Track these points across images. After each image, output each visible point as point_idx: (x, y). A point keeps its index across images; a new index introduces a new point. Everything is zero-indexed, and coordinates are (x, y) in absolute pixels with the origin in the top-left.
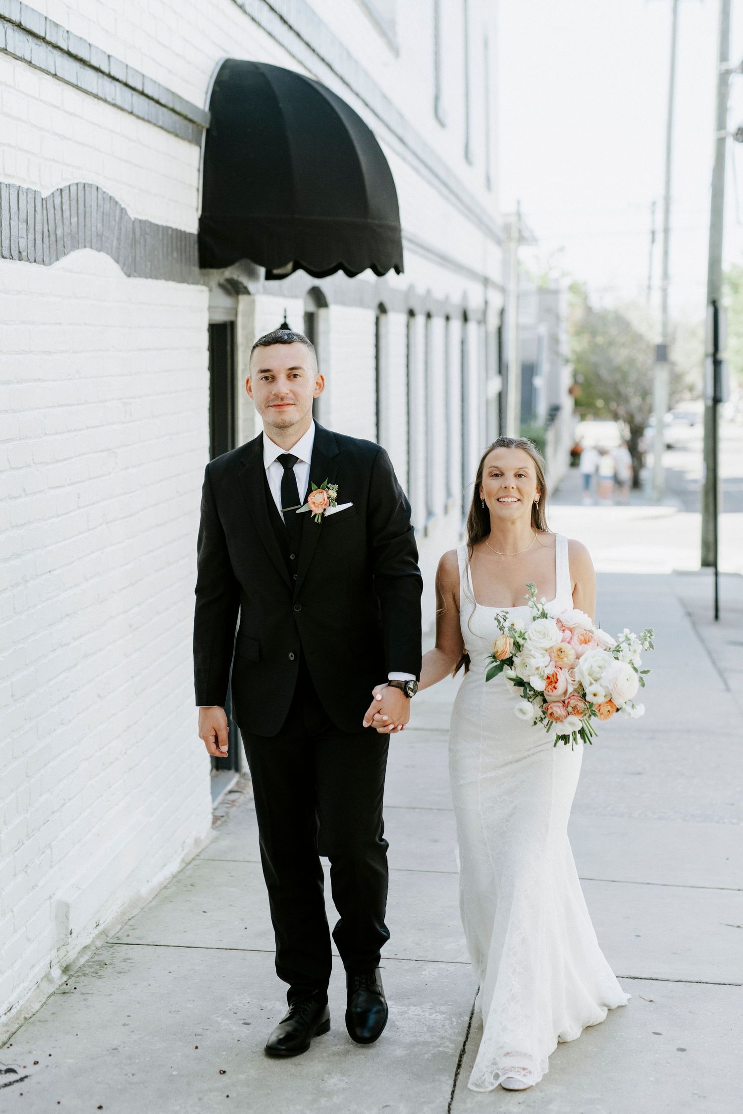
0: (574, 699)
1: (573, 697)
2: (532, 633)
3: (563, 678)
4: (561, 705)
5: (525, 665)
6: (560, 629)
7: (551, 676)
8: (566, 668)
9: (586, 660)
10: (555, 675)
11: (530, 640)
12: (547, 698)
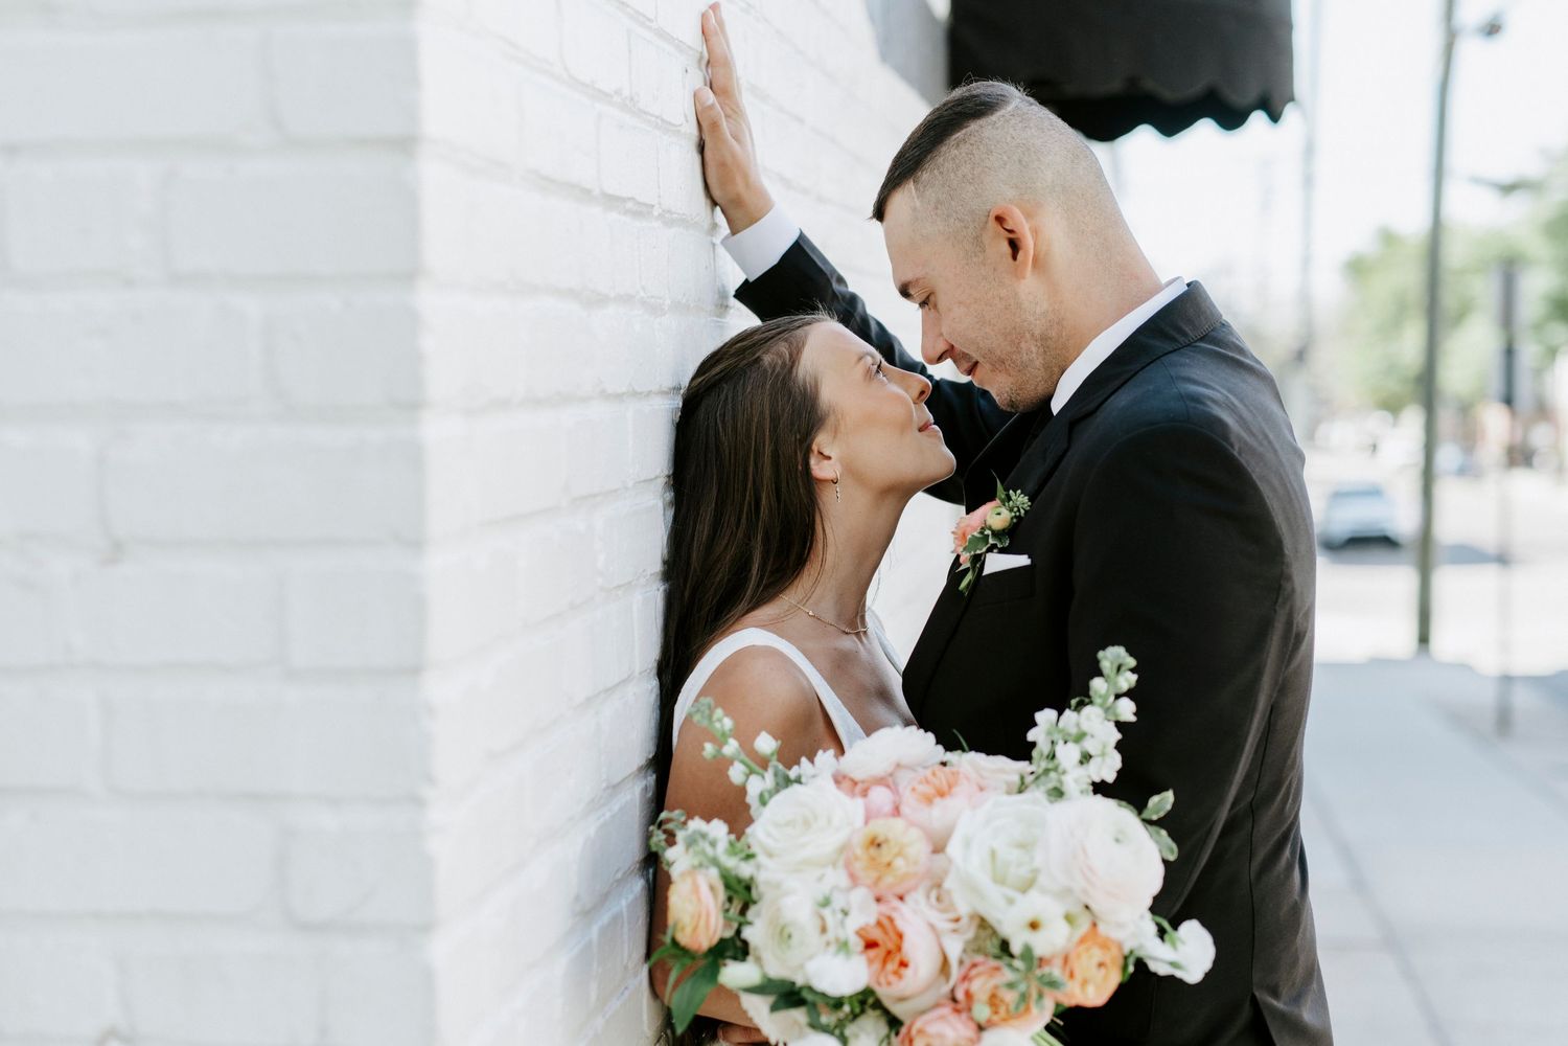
0: (979, 975)
1: (974, 972)
2: (769, 835)
3: (918, 925)
4: (946, 1010)
5: (785, 935)
6: (852, 794)
7: (876, 935)
8: (914, 888)
9: (967, 844)
10: (886, 924)
11: (770, 855)
12: (897, 1010)
